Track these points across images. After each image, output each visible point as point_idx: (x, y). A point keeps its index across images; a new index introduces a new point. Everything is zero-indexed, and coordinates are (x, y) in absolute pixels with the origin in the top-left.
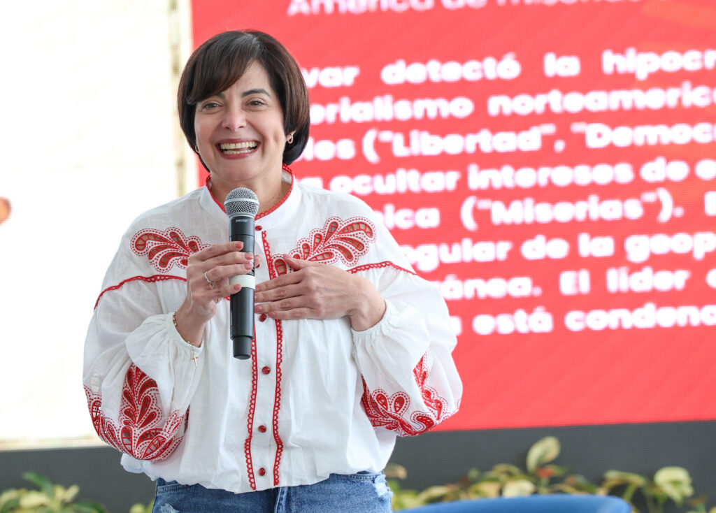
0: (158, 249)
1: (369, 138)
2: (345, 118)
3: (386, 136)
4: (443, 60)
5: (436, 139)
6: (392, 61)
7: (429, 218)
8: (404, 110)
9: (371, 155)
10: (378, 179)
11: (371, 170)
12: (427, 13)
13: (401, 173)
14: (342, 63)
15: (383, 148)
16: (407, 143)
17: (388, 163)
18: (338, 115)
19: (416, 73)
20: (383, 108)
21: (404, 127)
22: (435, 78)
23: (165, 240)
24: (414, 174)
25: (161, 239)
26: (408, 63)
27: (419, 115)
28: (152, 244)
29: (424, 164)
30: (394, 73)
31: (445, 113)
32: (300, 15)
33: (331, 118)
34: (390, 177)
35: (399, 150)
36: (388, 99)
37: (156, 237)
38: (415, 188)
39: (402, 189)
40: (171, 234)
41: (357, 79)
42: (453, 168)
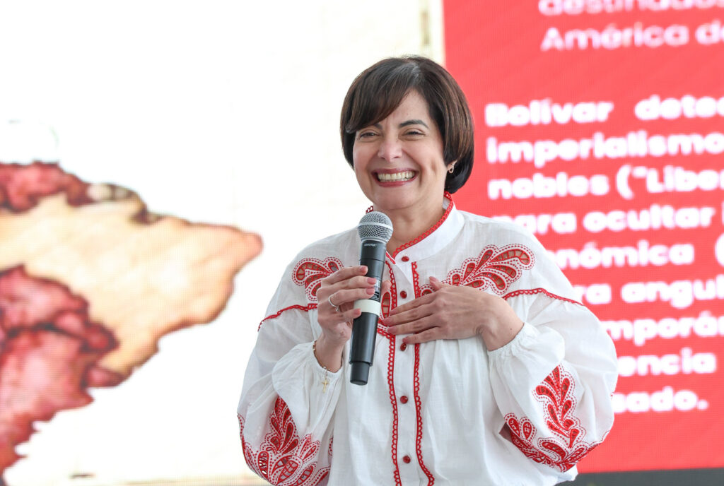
0: (314, 278)
1: (623, 174)
2: (599, 154)
3: (640, 172)
4: (698, 95)
5: (690, 175)
6: (646, 96)
7: (683, 254)
8: (658, 146)
9: (625, 191)
10: (632, 215)
11: (625, 206)
12: (681, 48)
13: (655, 209)
14: (596, 98)
15: (637, 184)
16: (661, 179)
17: (643, 199)
18: (591, 151)
19: (669, 108)
20: (636, 144)
21: (658, 163)
22: (690, 113)
23: (323, 270)
24: (668, 210)
25: (319, 268)
26: (663, 98)
27: (673, 150)
28: (309, 273)
29: (679, 200)
30: (649, 109)
31: (699, 149)
32: (553, 50)
33: (584, 154)
34: (644, 213)
35: (653, 186)
36: (642, 134)
37: (314, 266)
38: (669, 224)
39: (656, 225)
40: (329, 264)
41: (611, 115)
42: (708, 204)
